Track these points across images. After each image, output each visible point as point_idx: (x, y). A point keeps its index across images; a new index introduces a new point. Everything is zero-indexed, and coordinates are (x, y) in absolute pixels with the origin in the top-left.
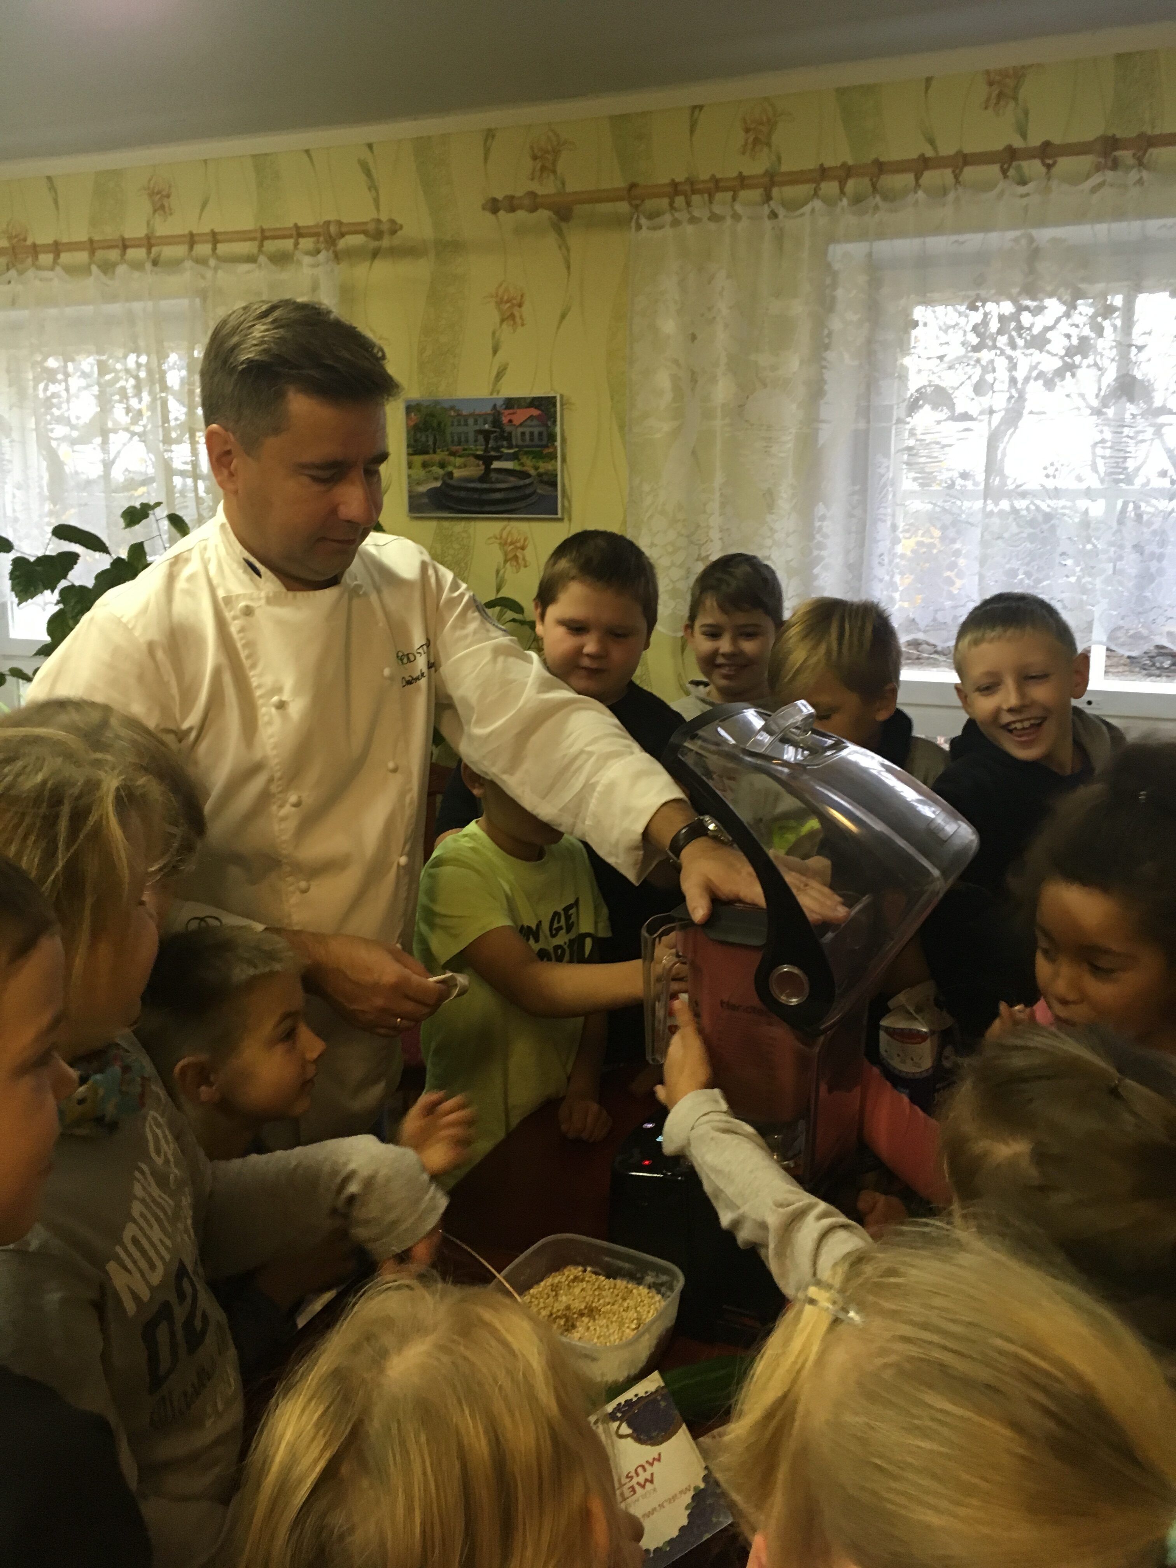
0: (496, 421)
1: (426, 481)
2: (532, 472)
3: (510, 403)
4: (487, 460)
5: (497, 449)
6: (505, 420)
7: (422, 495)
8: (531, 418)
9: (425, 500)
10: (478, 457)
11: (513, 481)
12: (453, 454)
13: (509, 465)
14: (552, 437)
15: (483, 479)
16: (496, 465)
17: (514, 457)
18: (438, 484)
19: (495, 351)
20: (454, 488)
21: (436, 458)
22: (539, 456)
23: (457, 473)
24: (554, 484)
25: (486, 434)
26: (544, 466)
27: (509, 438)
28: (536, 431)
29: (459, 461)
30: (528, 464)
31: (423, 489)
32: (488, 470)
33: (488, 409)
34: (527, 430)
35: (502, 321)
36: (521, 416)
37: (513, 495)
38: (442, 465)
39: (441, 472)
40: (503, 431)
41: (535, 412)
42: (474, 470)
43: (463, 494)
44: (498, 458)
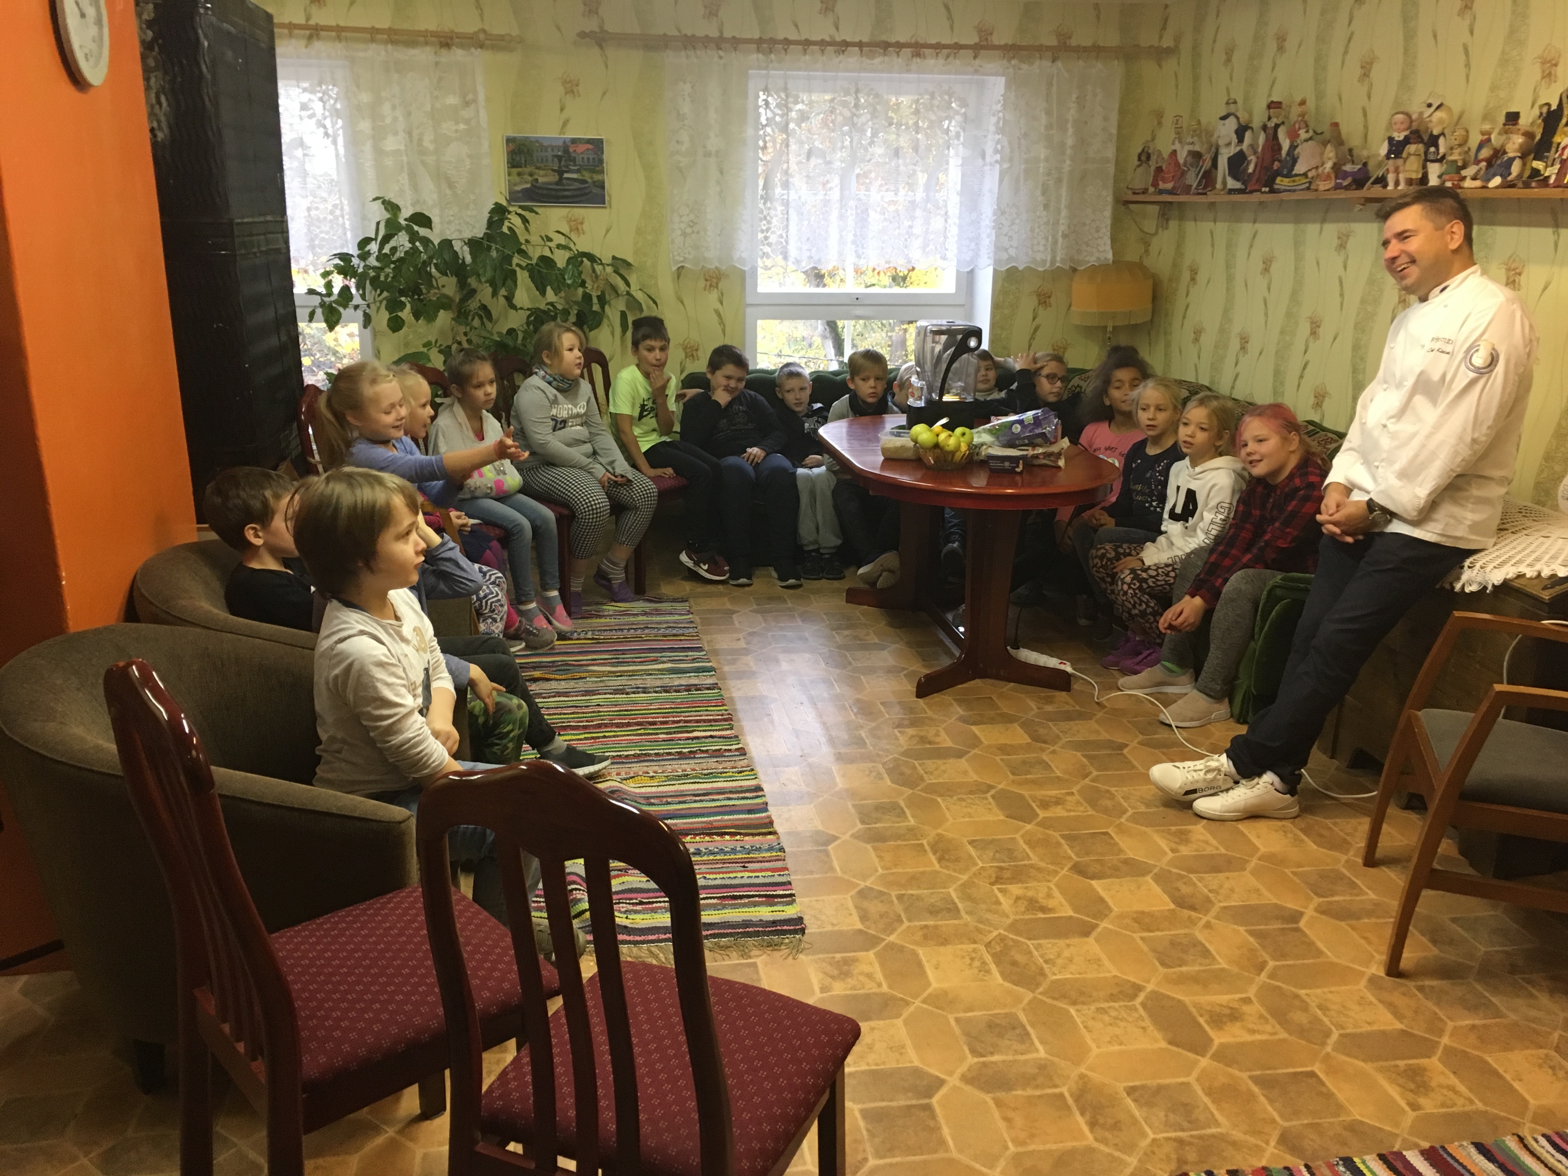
0: (566, 150)
1: (521, 183)
2: (589, 180)
3: (574, 141)
4: (560, 173)
5: (567, 166)
6: (571, 150)
7: (518, 192)
8: (588, 149)
9: (520, 195)
10: (554, 170)
11: (577, 185)
12: (538, 168)
13: (575, 176)
14: (601, 161)
15: (557, 184)
16: (566, 175)
17: (578, 171)
18: (529, 186)
19: (562, 110)
20: (539, 188)
21: (528, 170)
22: (593, 171)
23: (541, 180)
24: (603, 187)
25: (560, 158)
26: (597, 177)
27: (574, 160)
28: (591, 157)
29: (542, 172)
30: (587, 176)
31: (518, 188)
32: (561, 178)
33: (561, 143)
34: (586, 157)
35: (566, 93)
36: (581, 148)
37: (578, 193)
38: (531, 175)
39: (530, 179)
40: (570, 156)
41: (591, 147)
42: (553, 178)
43: (545, 192)
44: (567, 172)
